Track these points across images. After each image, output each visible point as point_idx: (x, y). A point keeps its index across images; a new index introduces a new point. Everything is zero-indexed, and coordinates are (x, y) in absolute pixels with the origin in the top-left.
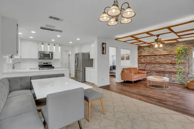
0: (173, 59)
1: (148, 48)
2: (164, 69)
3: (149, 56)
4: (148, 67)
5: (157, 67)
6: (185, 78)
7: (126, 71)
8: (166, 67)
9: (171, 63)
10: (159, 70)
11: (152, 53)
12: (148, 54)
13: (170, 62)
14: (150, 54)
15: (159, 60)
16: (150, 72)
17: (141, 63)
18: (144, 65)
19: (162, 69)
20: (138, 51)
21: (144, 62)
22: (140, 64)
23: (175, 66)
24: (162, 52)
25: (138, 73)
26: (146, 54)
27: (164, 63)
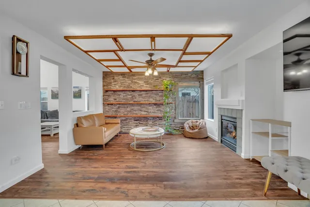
0: (158, 98)
1: (121, 77)
2: (146, 113)
3: (123, 92)
4: (122, 111)
5: (135, 111)
6: (171, 124)
7: (85, 124)
8: (149, 110)
9: (155, 104)
10: (139, 115)
11: (128, 86)
12: (121, 89)
13: (154, 102)
14: (125, 89)
15: (138, 99)
16: (125, 120)
17: (108, 104)
18: (115, 108)
19: (143, 113)
20: (103, 82)
21: (114, 103)
22: (107, 107)
23: (160, 109)
24: (143, 86)
25: (106, 124)
26: (117, 88)
27: (146, 104)
